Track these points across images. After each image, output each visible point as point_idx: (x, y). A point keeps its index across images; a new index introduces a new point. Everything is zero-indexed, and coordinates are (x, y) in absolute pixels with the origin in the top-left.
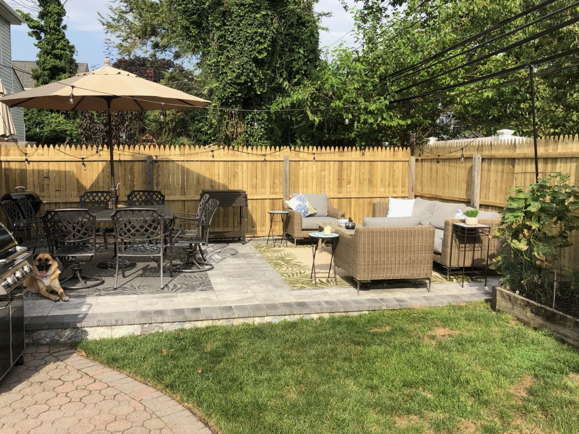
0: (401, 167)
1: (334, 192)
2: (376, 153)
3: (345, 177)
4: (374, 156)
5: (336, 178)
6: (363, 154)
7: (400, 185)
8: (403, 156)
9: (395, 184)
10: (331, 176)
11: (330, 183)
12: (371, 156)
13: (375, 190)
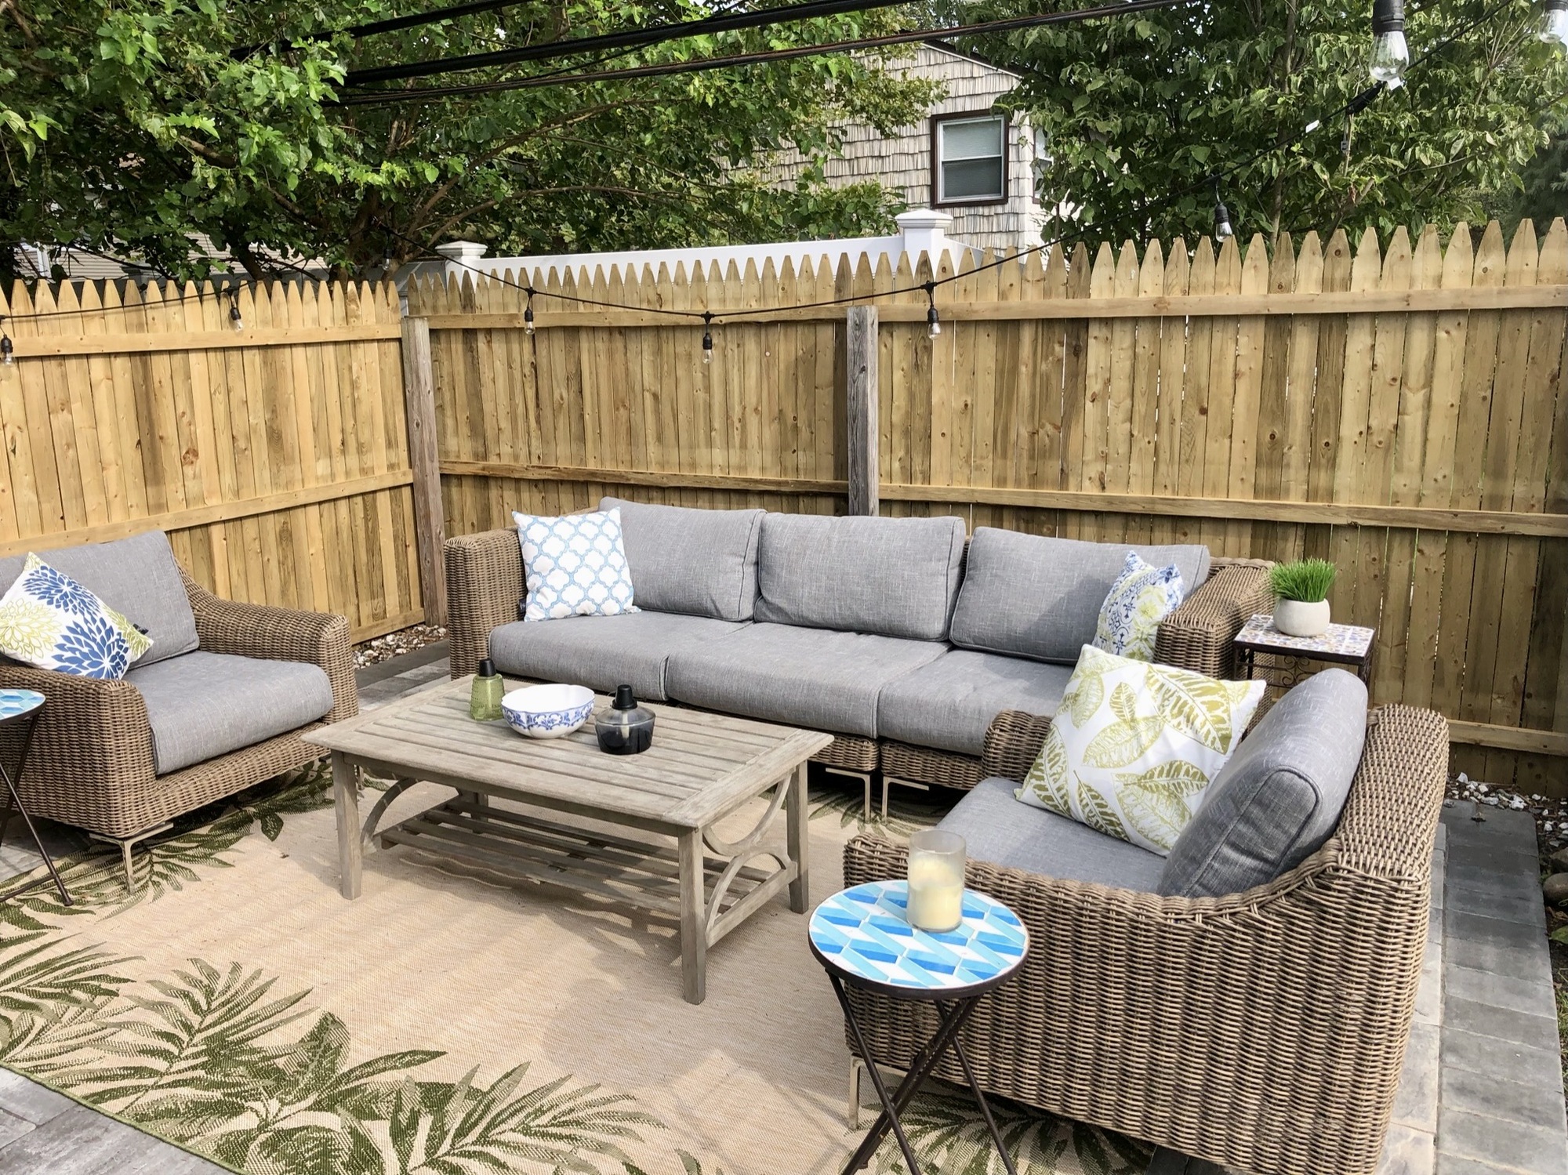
0: (376, 366)
1: (128, 509)
2: (284, 309)
3: (167, 427)
4: (274, 321)
5: (130, 438)
6: (234, 315)
7: (381, 440)
8: (379, 320)
9: (365, 437)
10: (106, 432)
11: (101, 465)
12: (265, 323)
13: (298, 476)
